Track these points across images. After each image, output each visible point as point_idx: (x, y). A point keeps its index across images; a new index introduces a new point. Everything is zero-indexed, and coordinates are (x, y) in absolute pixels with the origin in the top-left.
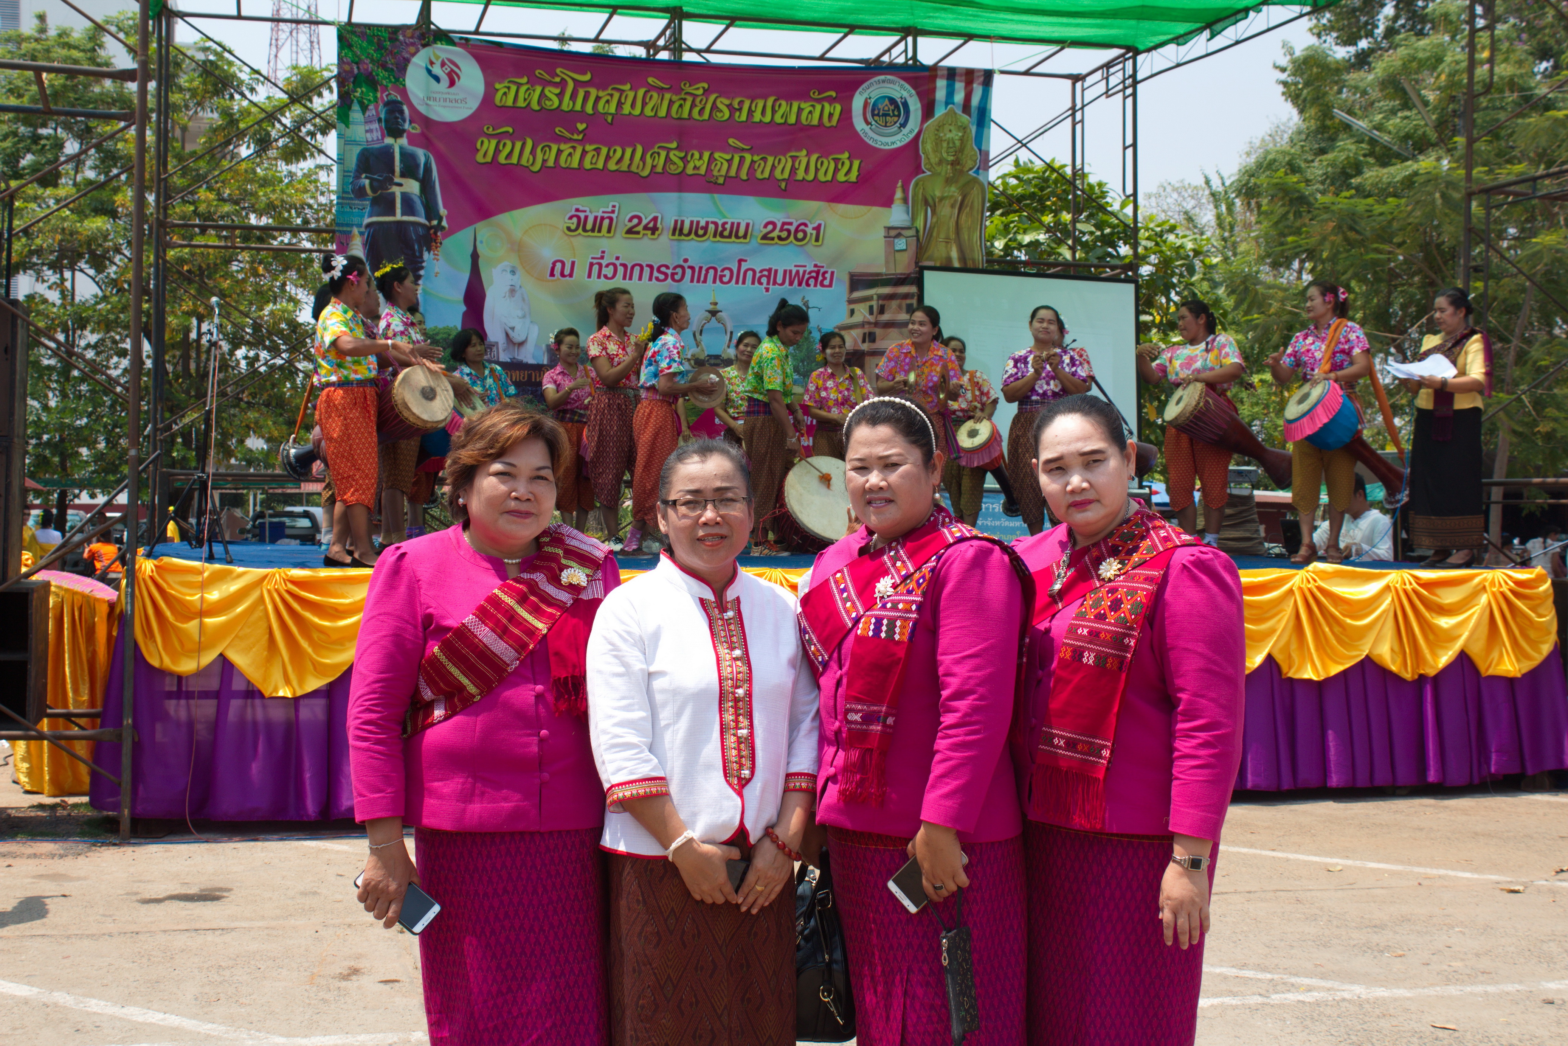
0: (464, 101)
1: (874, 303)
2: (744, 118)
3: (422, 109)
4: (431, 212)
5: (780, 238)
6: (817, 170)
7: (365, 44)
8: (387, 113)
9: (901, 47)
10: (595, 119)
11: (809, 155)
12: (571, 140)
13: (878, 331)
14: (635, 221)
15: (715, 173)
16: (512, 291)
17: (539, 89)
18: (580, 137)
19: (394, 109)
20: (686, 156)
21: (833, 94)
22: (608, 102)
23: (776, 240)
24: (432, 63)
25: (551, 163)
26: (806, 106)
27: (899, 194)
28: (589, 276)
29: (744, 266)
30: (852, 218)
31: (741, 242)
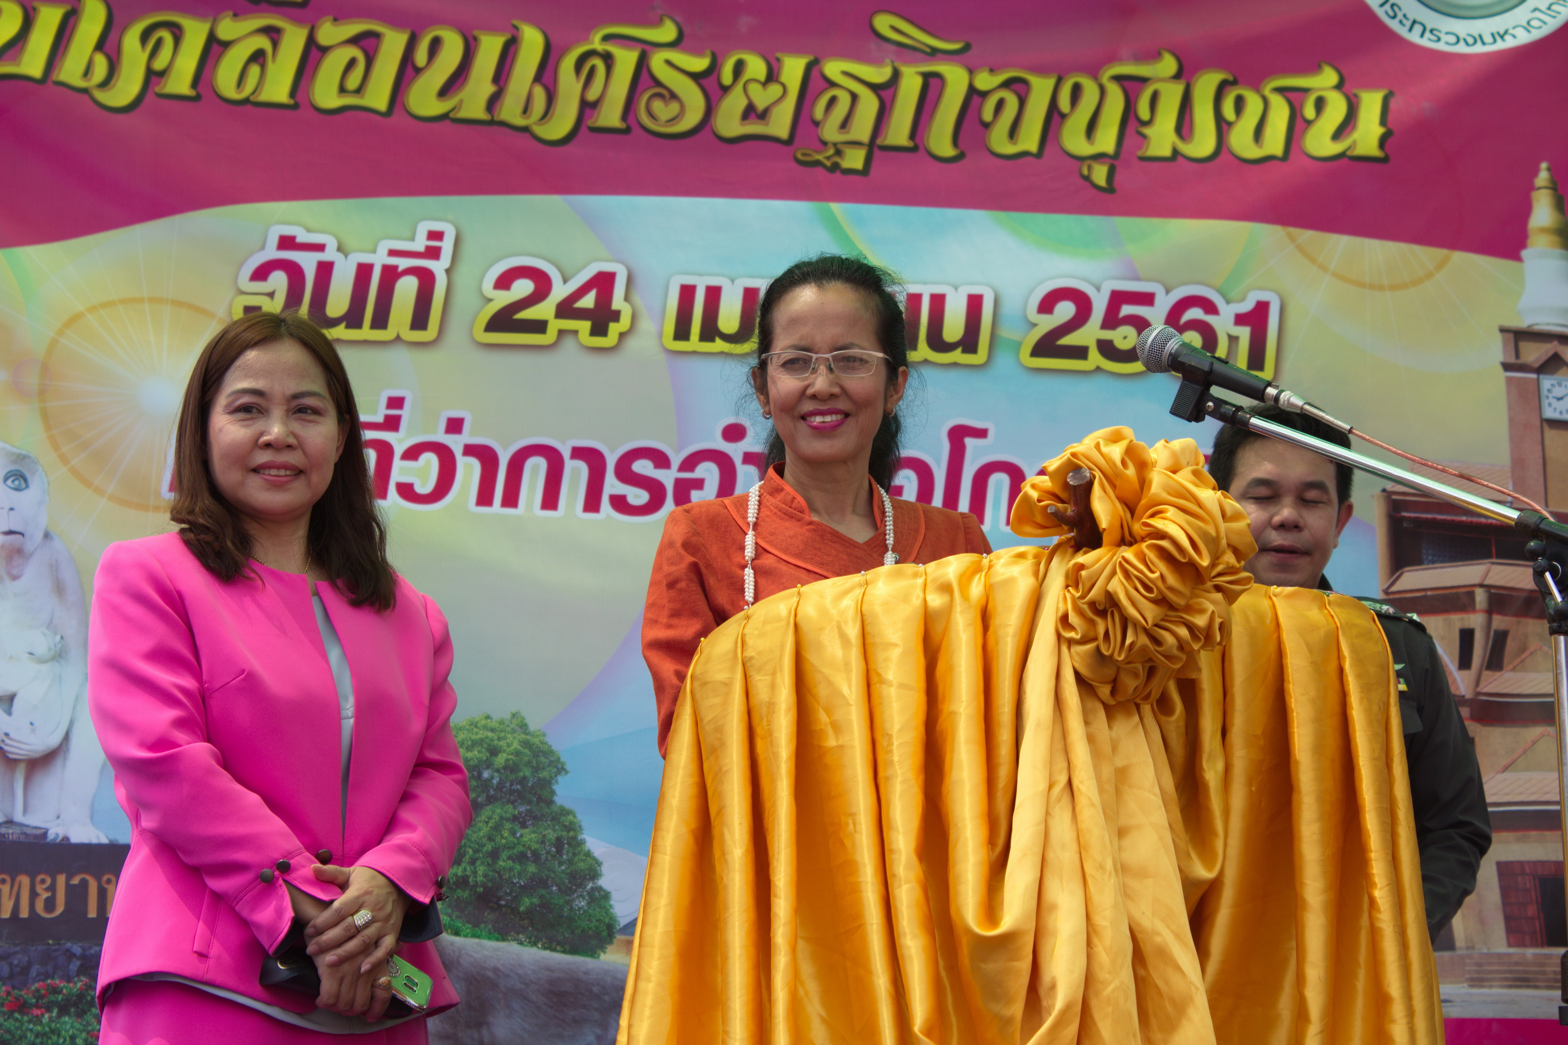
5: (1107, 349)
6: (1224, 123)
11: (1183, 76)
14: (523, 288)
20: (714, 69)
23: (1095, 358)
25: (179, 83)
27: (1543, 211)
30: (1381, 288)
31: (955, 365)
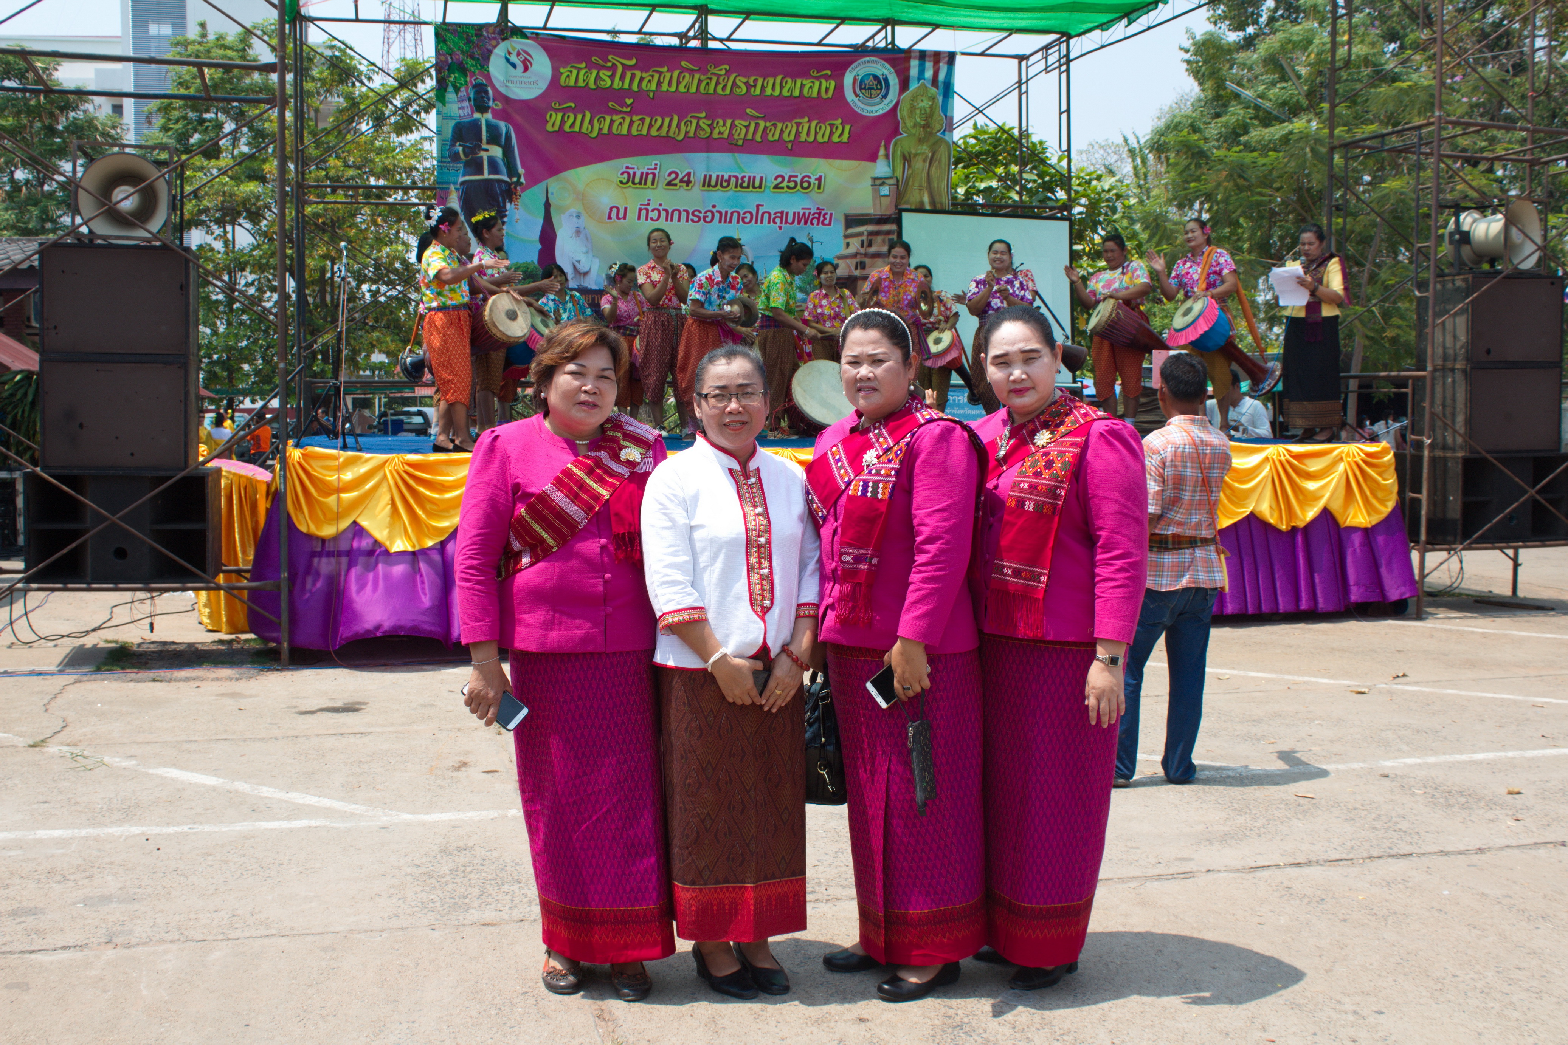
0: (535, 82)
1: (864, 238)
2: (758, 92)
3: (503, 90)
4: (512, 171)
5: (788, 187)
6: (816, 133)
7: (456, 39)
8: (475, 93)
9: (882, 34)
10: (640, 96)
11: (810, 121)
12: (621, 112)
13: (867, 261)
14: (673, 176)
15: (736, 137)
16: (578, 232)
17: (595, 72)
18: (629, 110)
19: (481, 91)
20: (712, 123)
21: (829, 72)
22: (649, 81)
23: (785, 189)
24: (510, 53)
25: (605, 131)
26: (807, 83)
27: (882, 152)
28: (639, 218)
29: (761, 210)
30: (847, 171)
31: (757, 192)
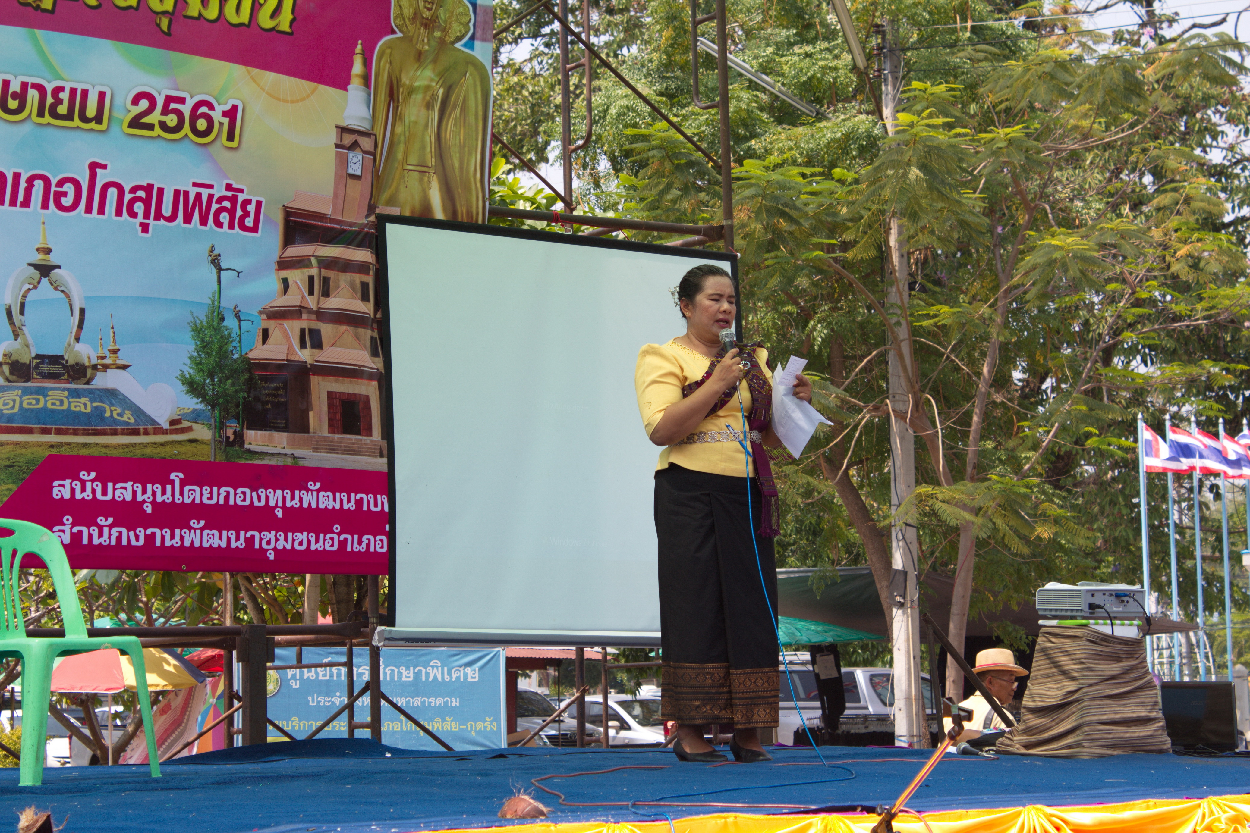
1: (315, 272)
5: (163, 125)
13: (327, 330)
23: (158, 131)
27: (357, 67)
29: (102, 177)
30: (287, 102)
31: (92, 130)
